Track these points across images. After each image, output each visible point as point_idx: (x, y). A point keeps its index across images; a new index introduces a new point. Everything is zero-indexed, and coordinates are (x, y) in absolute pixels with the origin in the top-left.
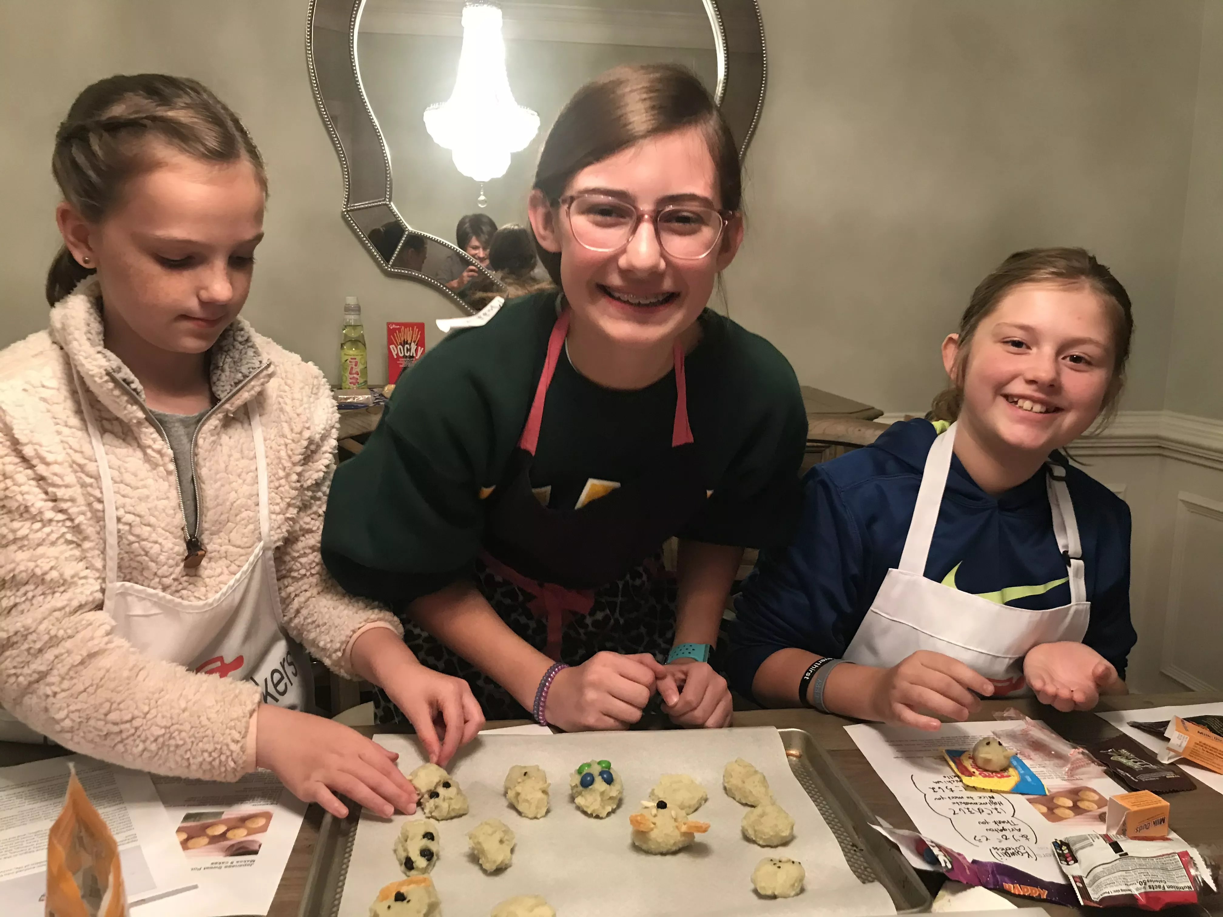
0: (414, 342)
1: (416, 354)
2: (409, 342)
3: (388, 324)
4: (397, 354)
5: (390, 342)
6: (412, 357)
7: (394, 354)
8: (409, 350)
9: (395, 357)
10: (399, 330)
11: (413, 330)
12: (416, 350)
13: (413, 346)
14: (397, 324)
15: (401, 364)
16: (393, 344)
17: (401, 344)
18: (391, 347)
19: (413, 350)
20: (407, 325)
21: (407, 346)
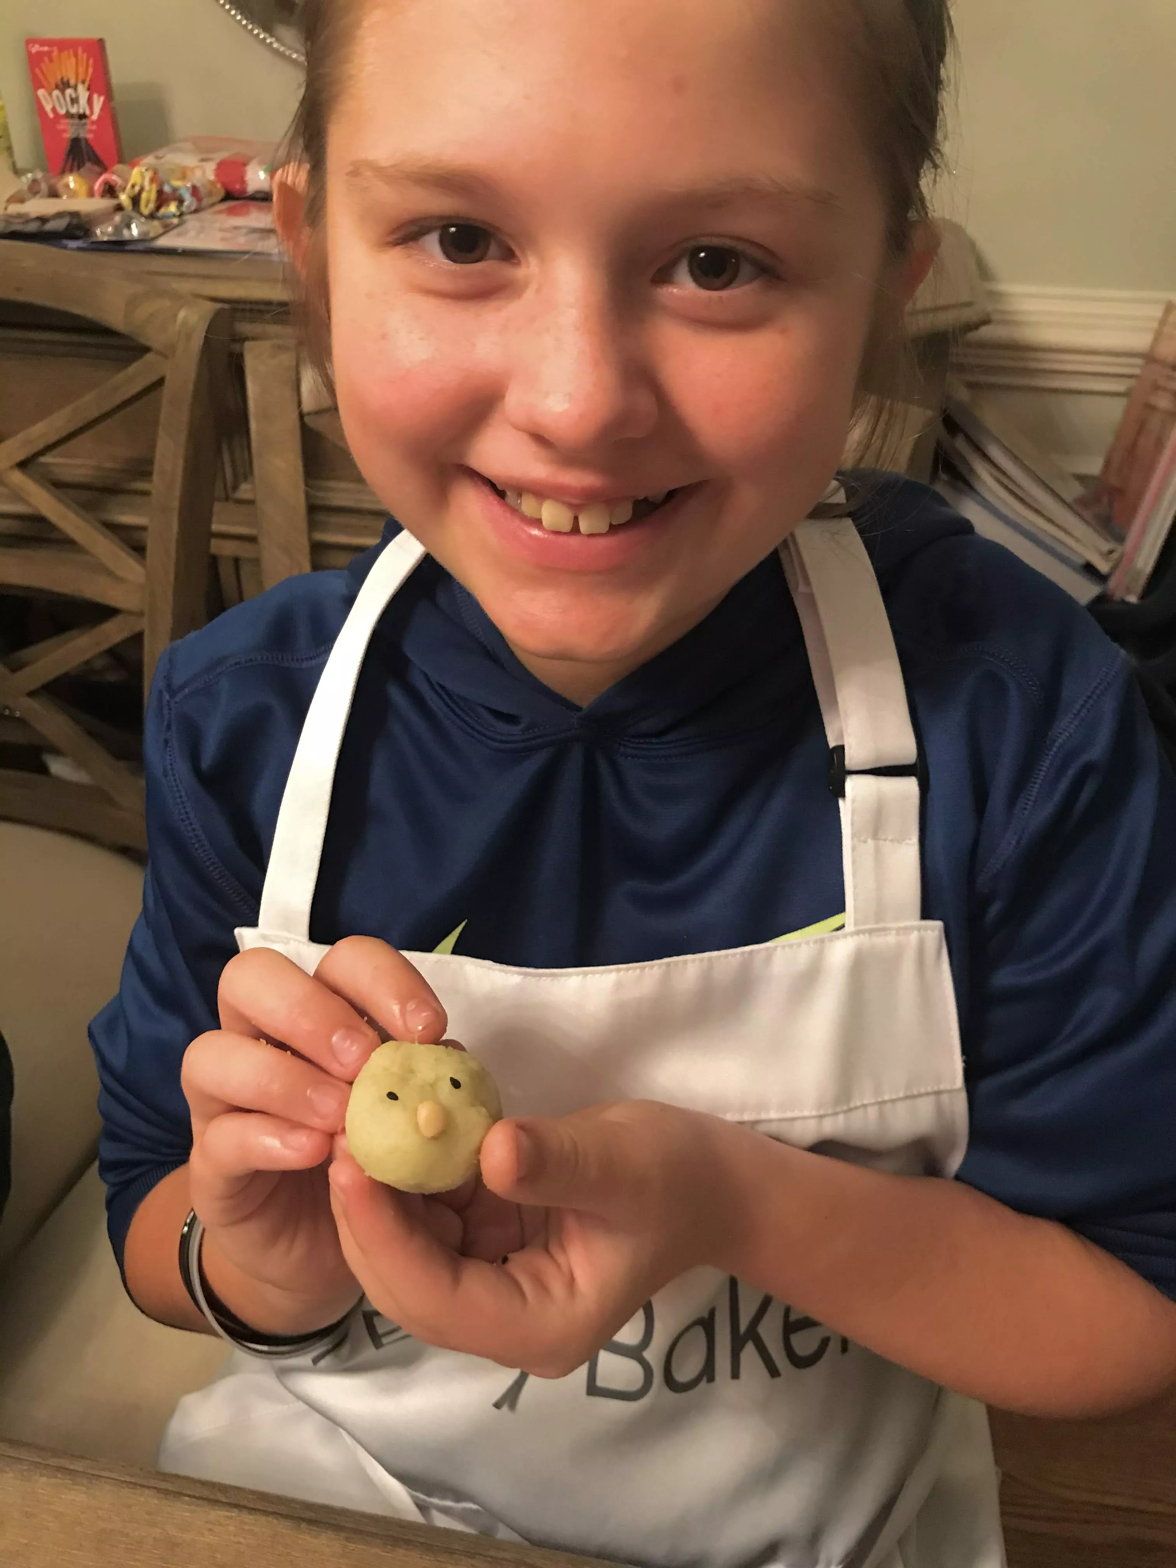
0: (83, 82)
1: (92, 112)
2: (72, 82)
3: (30, 42)
4: (54, 109)
5: (37, 84)
6: (82, 117)
7: (48, 108)
8: (74, 101)
9: (51, 115)
10: (49, 54)
11: (76, 56)
12: (90, 101)
13: (83, 93)
14: (43, 43)
15: (64, 131)
16: (42, 87)
17: (57, 87)
18: (41, 92)
19: (83, 101)
20: (64, 45)
21: (69, 92)
